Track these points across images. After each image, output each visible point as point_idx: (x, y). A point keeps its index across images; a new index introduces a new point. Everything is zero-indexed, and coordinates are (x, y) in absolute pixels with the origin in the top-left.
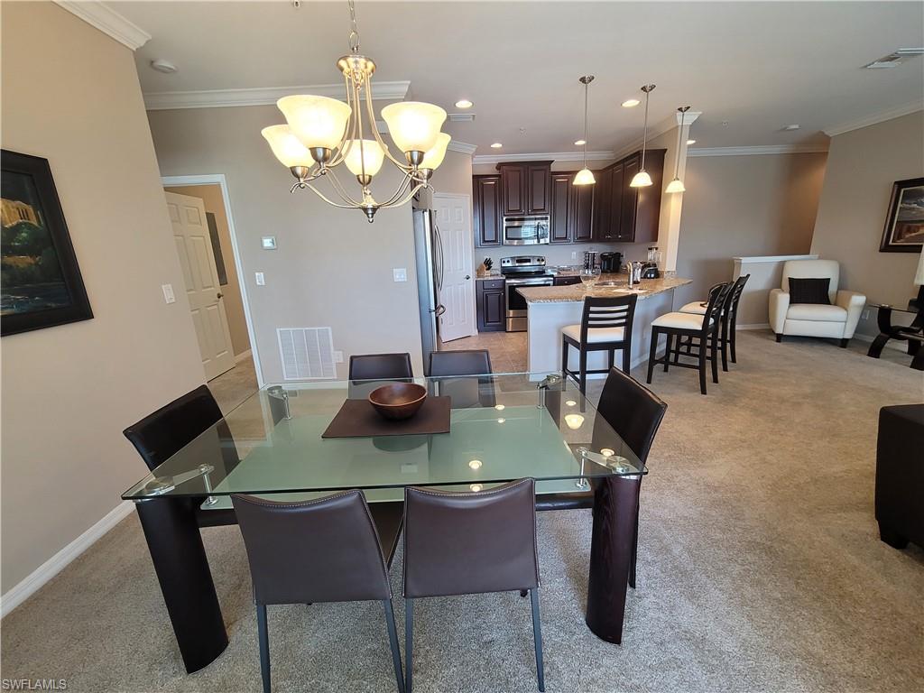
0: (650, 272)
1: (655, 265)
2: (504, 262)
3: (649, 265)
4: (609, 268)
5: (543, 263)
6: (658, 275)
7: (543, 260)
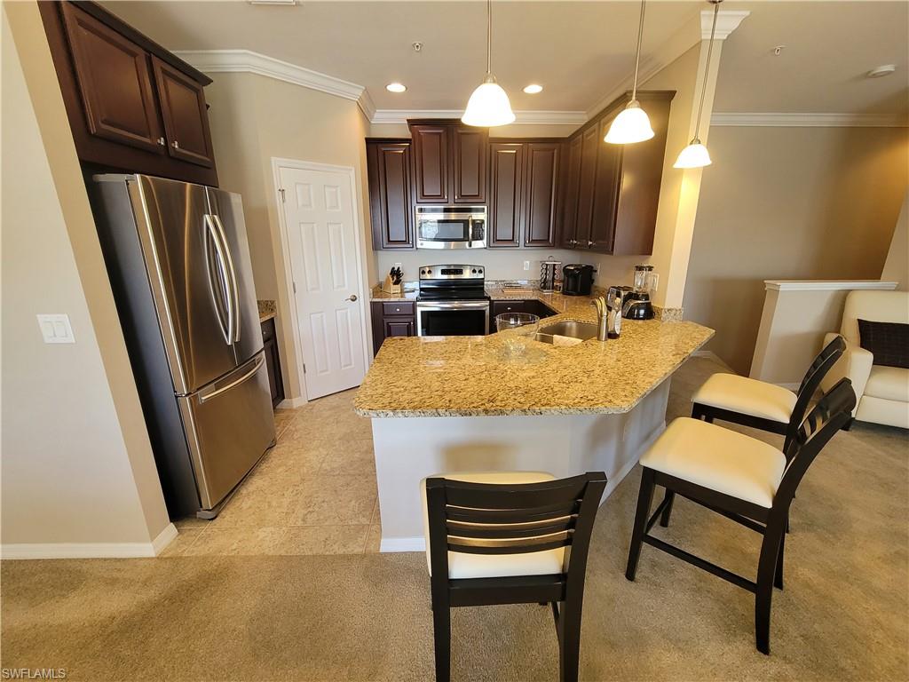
0: (639, 307)
1: (647, 297)
2: (424, 272)
3: (636, 296)
4: (575, 289)
5: (481, 276)
6: (650, 313)
7: (480, 272)
